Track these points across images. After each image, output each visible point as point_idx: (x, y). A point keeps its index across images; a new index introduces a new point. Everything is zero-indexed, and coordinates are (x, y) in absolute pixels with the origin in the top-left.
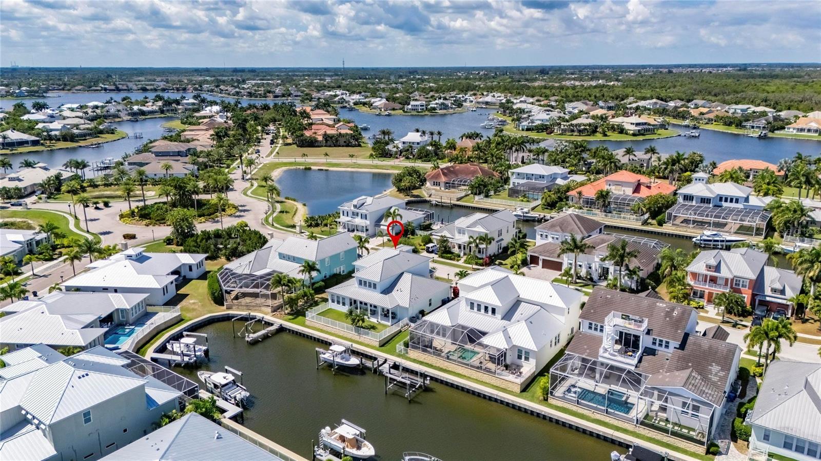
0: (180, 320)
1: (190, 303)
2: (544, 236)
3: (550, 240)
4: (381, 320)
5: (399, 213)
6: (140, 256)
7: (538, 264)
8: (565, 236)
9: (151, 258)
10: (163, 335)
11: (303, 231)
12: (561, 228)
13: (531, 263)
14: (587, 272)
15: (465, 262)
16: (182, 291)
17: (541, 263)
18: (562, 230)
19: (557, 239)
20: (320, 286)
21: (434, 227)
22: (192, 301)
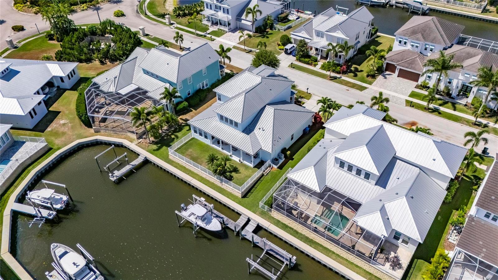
0: (47, 151)
1: (60, 125)
2: (403, 43)
3: (409, 47)
4: (243, 160)
5: (259, 9)
6: (7, 72)
7: (394, 72)
8: (426, 45)
9: (18, 72)
10: (29, 172)
11: (172, 22)
12: (422, 35)
13: (386, 70)
14: (447, 87)
15: (323, 67)
16: (54, 108)
17: (397, 72)
18: (424, 38)
19: (417, 47)
20: (184, 107)
21: (290, 18)
22: (62, 122)
